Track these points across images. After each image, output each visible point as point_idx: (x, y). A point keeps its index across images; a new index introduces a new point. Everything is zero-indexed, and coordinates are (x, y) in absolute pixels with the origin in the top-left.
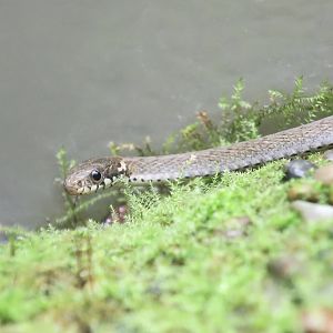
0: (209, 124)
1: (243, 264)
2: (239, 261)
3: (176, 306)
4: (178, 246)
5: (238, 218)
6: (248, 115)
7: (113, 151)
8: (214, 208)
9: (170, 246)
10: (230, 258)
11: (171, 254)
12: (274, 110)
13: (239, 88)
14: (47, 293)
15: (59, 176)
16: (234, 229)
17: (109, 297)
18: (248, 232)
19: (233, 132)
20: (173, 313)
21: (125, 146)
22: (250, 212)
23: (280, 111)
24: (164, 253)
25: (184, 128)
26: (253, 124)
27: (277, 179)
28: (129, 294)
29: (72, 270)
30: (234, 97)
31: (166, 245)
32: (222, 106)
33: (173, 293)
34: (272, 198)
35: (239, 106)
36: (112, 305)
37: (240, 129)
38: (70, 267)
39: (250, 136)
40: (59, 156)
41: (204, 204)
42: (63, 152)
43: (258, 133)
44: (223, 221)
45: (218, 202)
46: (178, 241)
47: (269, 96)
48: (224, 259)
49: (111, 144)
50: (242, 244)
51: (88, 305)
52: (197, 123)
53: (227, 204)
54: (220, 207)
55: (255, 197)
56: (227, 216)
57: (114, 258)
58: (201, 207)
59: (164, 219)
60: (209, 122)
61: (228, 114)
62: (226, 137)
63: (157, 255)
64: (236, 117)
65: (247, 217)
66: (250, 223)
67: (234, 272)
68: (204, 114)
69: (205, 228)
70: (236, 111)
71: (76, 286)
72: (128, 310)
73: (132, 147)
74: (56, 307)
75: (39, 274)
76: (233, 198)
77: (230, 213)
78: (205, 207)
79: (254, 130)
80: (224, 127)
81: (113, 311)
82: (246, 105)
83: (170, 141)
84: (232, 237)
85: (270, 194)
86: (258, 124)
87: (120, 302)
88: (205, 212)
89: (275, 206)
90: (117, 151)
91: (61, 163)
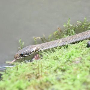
0: (61, 31)
1: (82, 70)
2: (81, 70)
3: (66, 83)
4: (62, 66)
5: (78, 58)
6: (71, 28)
7: (35, 39)
8: (71, 55)
9: (60, 66)
10: (79, 69)
11: (61, 68)
12: (79, 26)
13: (69, 21)
14: (29, 81)
15: (19, 47)
16: (78, 61)
17: (47, 81)
18: (82, 61)
19: (68, 33)
20: (66, 85)
21: (38, 38)
22: (81, 56)
23: (80, 27)
24: (59, 68)
25: (54, 32)
26: (73, 31)
27: (85, 46)
28: (52, 80)
29: (34, 74)
30: (68, 23)
31: (59, 66)
32: (64, 26)
33: (64, 79)
34: (86, 52)
35: (69, 26)
36: (48, 83)
37: (69, 32)
38: (33, 73)
39: (72, 34)
40: (19, 41)
41: (68, 54)
42: (21, 40)
43: (75, 33)
44: (74, 59)
45: (72, 53)
46: (62, 65)
47: (77, 23)
48: (77, 69)
49: (34, 37)
50: (81, 65)
51: (41, 83)
52: (57, 31)
53: (74, 54)
54: (72, 55)
55: (81, 51)
56: (75, 57)
57: (45, 70)
58: (67, 55)
59: (55, 58)
60: (61, 30)
61: (66, 28)
62: (66, 34)
63: (57, 68)
64: (68, 29)
65: (80, 57)
66: (82, 59)
67: (80, 73)
68: (59, 28)
69: (69, 61)
70: (68, 27)
71: (36, 78)
72: (52, 85)
73: (40, 38)
74: (32, 84)
75: (26, 75)
76: (75, 52)
77: (76, 56)
78: (68, 55)
79: (73, 32)
80: (65, 31)
81: (49, 85)
82: (71, 25)
83: (50, 36)
84: (78, 63)
85: (85, 50)
86: (74, 30)
87: (50, 82)
88: (68, 56)
89: (87, 54)
90: (36, 39)
91: (20, 43)
